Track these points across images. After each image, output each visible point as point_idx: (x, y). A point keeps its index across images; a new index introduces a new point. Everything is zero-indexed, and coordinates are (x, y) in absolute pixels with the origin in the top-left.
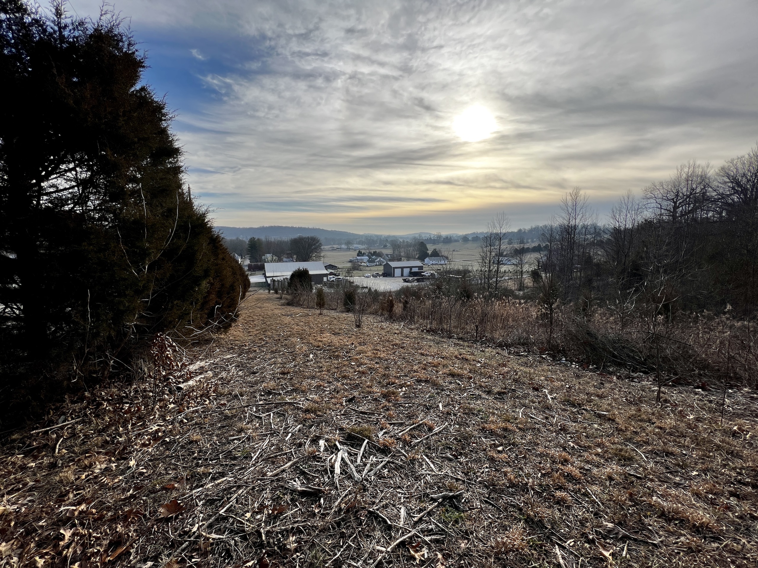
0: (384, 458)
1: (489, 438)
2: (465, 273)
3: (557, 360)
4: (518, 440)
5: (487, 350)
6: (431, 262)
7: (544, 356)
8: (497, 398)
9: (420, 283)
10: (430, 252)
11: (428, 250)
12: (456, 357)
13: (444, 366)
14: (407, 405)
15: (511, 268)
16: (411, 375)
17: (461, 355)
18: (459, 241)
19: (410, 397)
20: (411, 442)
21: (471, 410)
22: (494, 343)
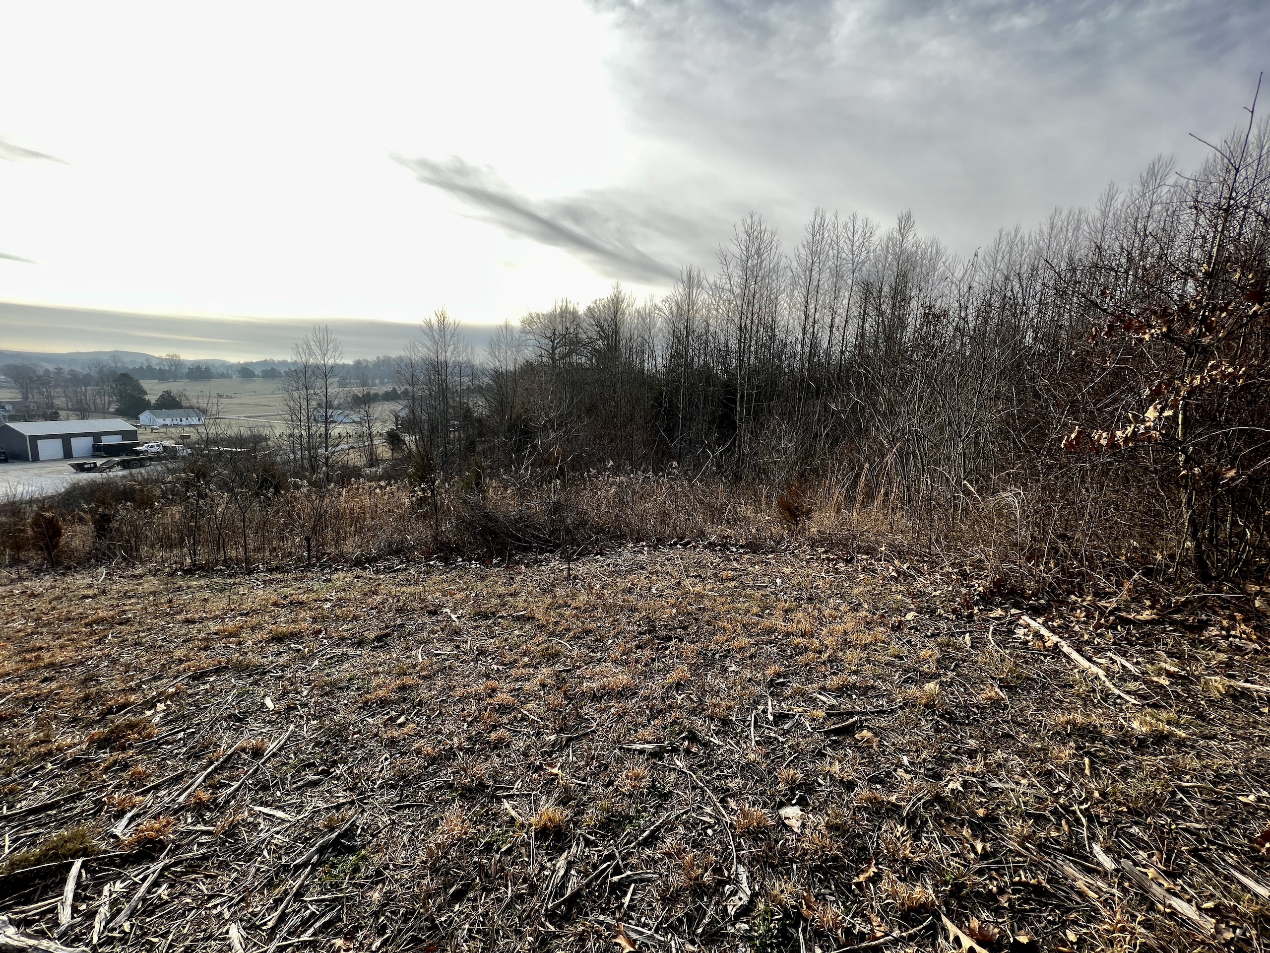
0: (148, 868)
1: (379, 713)
2: (256, 440)
3: (451, 564)
4: (425, 694)
5: (335, 576)
6: (161, 421)
7: (432, 563)
8: (377, 647)
9: (134, 471)
10: (152, 398)
11: (146, 393)
12: (275, 604)
13: (253, 629)
14: (181, 735)
15: (351, 429)
16: (171, 672)
17: (286, 597)
18: (231, 378)
19: (183, 716)
20: (216, 799)
21: (333, 684)
22: (346, 562)
